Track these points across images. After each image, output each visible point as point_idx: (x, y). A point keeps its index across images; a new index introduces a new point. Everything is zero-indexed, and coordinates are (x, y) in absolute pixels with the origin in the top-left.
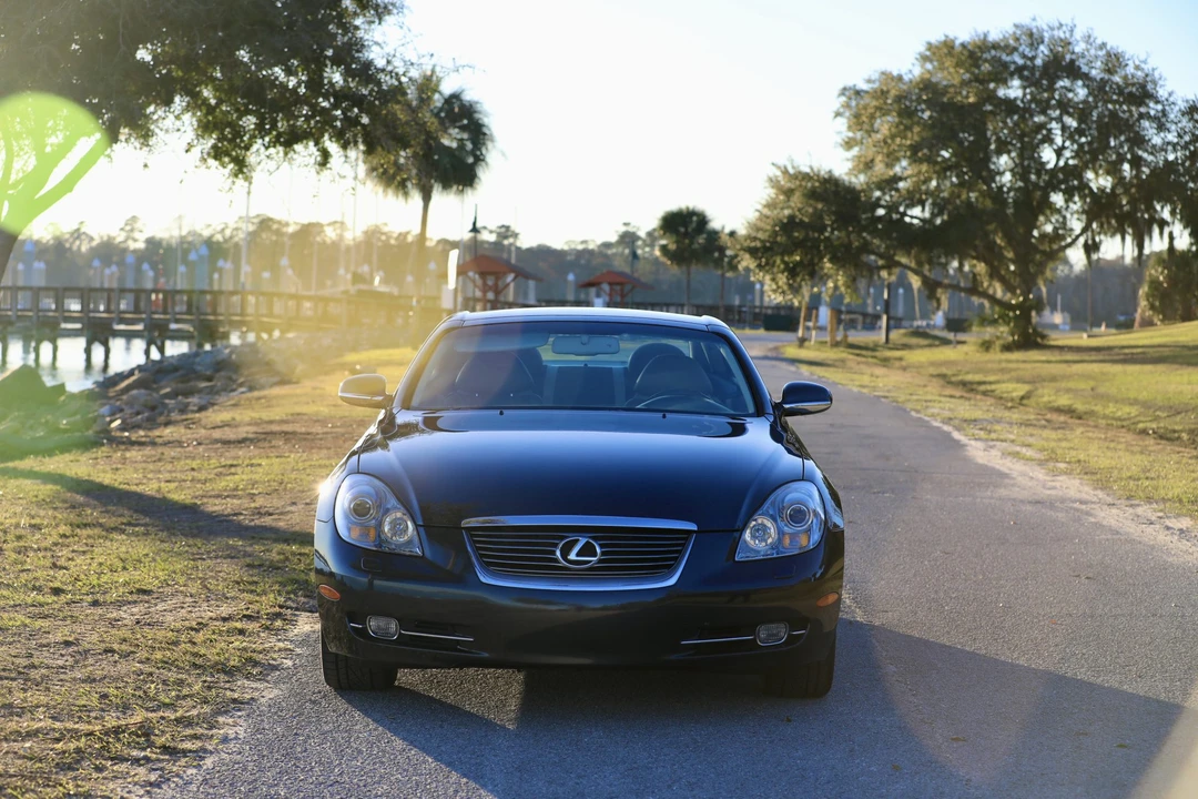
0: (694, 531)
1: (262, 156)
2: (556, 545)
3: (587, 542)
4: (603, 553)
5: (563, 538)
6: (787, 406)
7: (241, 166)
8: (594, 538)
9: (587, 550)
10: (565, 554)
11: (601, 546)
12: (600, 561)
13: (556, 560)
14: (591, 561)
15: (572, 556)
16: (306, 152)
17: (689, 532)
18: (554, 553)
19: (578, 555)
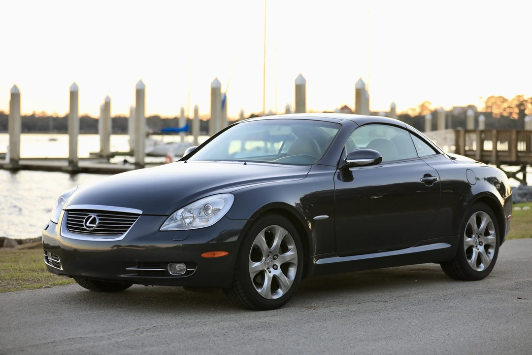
0: (141, 214)
2: (84, 218)
4: (99, 223)
5: (87, 215)
8: (98, 216)
9: (93, 221)
10: (86, 222)
11: (100, 219)
12: (98, 227)
13: (83, 226)
15: (88, 224)
17: (139, 215)
18: (82, 222)
19: (90, 223)
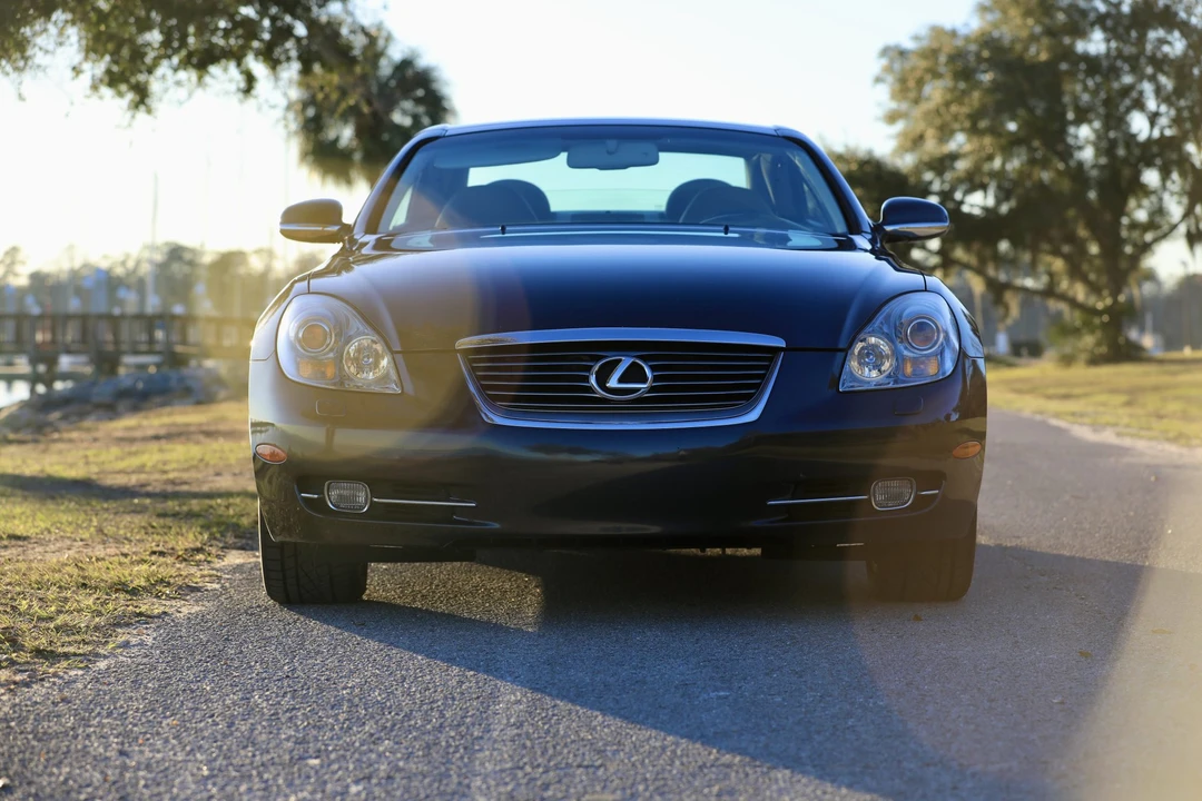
0: (781, 349)
1: (168, 82)
2: (589, 369)
3: (634, 364)
4: (655, 379)
5: (598, 358)
6: (889, 228)
7: (142, 95)
8: (638, 357)
9: (634, 374)
10: (602, 380)
11: (653, 368)
12: (652, 389)
13: (590, 389)
14: (638, 390)
15: (613, 383)
16: (225, 77)
17: (776, 350)
18: (587, 379)
19: (621, 380)
